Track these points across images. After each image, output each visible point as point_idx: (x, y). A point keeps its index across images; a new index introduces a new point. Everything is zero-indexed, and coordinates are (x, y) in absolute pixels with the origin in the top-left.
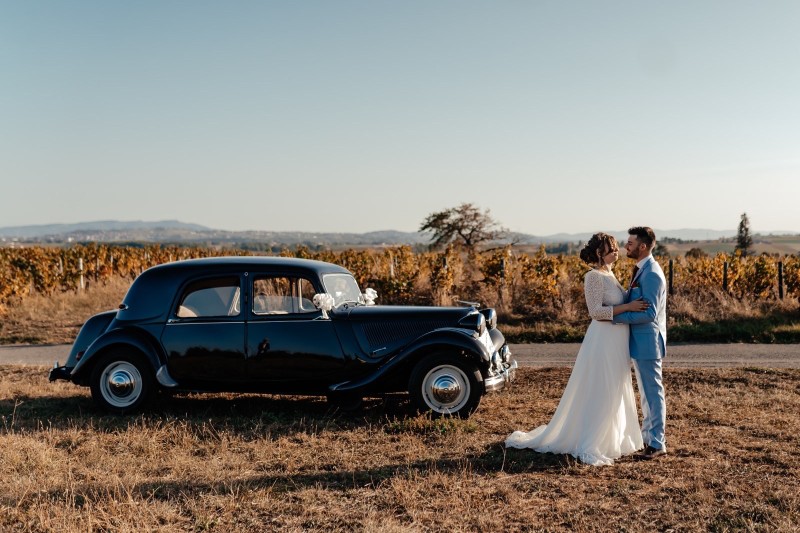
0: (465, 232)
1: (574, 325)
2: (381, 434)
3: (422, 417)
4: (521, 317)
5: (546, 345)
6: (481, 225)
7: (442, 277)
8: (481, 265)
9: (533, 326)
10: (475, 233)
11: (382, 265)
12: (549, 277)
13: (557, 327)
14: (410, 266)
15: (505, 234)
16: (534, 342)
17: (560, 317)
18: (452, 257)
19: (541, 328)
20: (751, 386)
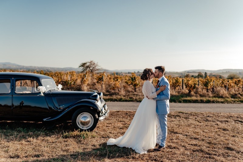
0: (91, 68)
1: (124, 96)
2: (61, 139)
3: (76, 131)
4: (108, 93)
5: (116, 102)
6: (95, 67)
7: (84, 81)
8: (96, 78)
9: (112, 96)
10: (94, 69)
11: (67, 76)
12: (117, 82)
13: (119, 97)
14: (75, 77)
15: (102, 69)
16: (112, 101)
17: (120, 94)
18: (87, 75)
19: (114, 97)
20: (181, 118)
